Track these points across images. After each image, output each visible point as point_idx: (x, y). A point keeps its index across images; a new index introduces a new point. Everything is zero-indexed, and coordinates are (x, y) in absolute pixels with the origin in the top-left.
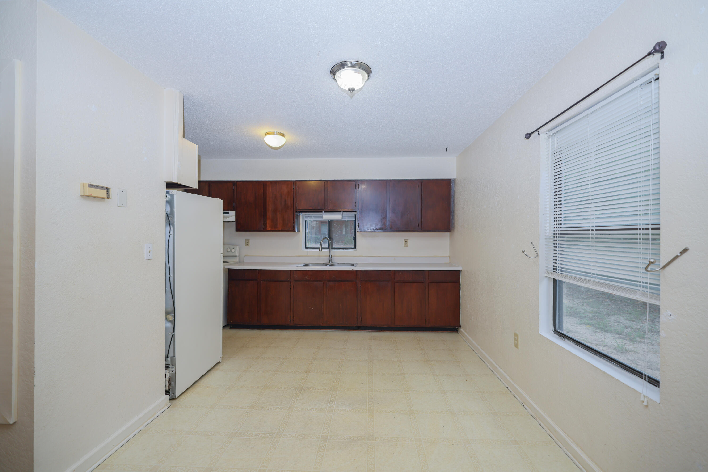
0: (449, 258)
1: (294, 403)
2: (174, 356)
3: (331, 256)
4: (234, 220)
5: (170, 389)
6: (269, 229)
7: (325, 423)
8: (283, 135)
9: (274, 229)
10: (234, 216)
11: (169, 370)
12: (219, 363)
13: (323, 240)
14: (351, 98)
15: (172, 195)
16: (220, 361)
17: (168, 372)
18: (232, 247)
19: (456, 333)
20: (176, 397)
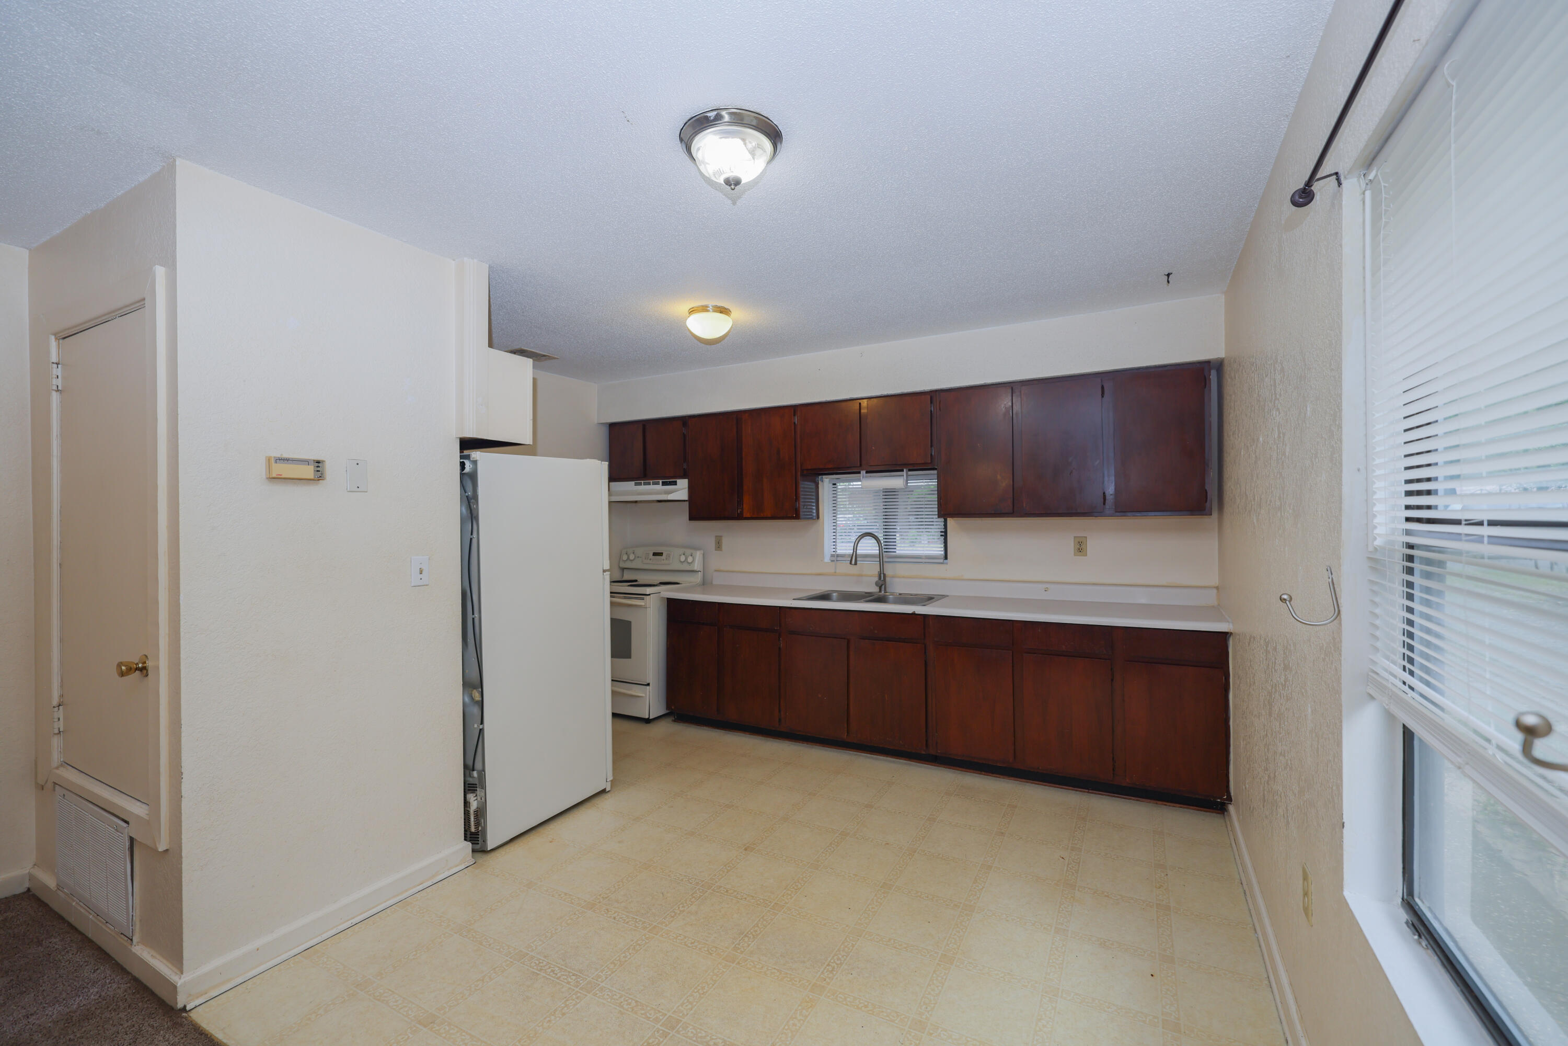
0: (1215, 591)
1: (673, 917)
2: (484, 770)
3: (884, 575)
4: (686, 498)
5: (478, 832)
6: (748, 515)
7: (696, 988)
8: (723, 311)
9: (759, 515)
10: (685, 488)
11: (476, 796)
12: (603, 791)
13: (860, 538)
14: (734, 203)
15: (474, 461)
16: (607, 790)
17: (475, 798)
18: (688, 552)
19: (1218, 815)
20: (489, 849)
